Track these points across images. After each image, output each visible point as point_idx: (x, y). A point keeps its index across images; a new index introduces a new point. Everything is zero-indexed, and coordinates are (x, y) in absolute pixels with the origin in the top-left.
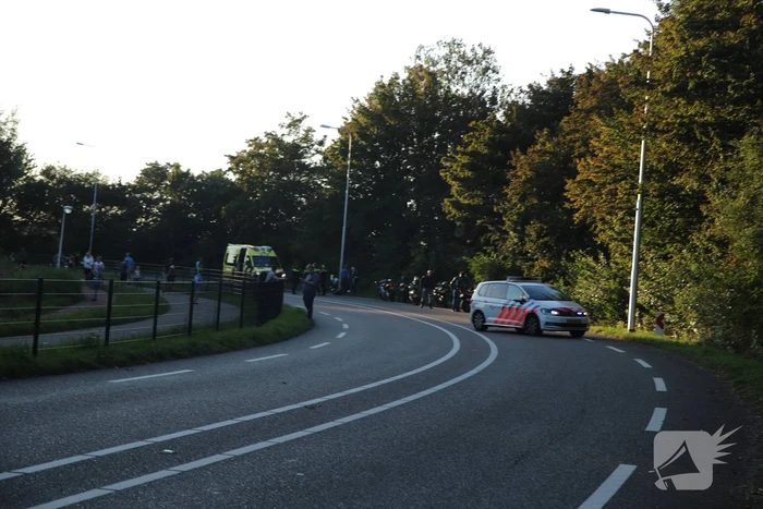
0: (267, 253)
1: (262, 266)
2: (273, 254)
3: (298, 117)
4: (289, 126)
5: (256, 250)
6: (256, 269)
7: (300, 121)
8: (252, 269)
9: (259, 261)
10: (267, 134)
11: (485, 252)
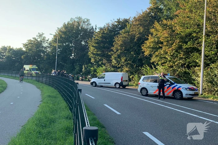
0: (35, 67)
1: (34, 71)
2: (37, 68)
3: (41, 34)
4: (39, 36)
5: (32, 66)
6: (32, 71)
7: (42, 35)
8: (31, 71)
9: (33, 69)
10: (33, 38)
11: (102, 66)
